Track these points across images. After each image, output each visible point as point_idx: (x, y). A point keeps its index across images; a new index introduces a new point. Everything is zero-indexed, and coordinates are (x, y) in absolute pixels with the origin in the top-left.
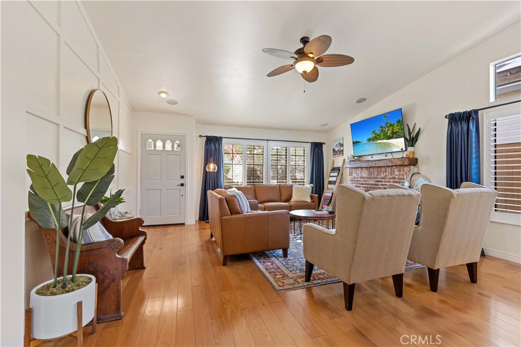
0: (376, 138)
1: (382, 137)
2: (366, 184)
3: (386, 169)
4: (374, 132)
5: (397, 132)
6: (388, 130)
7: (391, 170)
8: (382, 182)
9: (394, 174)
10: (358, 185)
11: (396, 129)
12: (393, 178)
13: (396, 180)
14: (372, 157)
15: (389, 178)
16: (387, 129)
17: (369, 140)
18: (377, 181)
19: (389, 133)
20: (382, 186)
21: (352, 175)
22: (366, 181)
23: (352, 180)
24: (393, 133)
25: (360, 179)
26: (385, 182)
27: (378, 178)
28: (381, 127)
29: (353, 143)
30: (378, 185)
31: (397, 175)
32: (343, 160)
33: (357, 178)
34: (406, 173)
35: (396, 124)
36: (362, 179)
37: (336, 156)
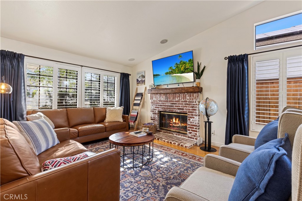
0: (172, 72)
1: (177, 72)
2: (164, 106)
3: (179, 95)
4: (171, 68)
5: (188, 68)
6: (182, 66)
7: (183, 95)
8: (176, 104)
9: (186, 98)
10: (158, 106)
11: (188, 66)
12: (184, 101)
13: (187, 103)
14: (168, 86)
15: (182, 102)
16: (180, 66)
17: (167, 73)
18: (172, 104)
19: (182, 69)
20: (176, 107)
21: (152, 99)
22: (163, 104)
23: (153, 103)
24: (185, 69)
25: (158, 102)
26: (179, 104)
27: (173, 101)
28: (177, 64)
29: (154, 75)
30: (173, 106)
31: (188, 99)
32: (145, 88)
33: (157, 101)
34: (195, 97)
35: (188, 62)
36: (161, 102)
37: (139, 84)
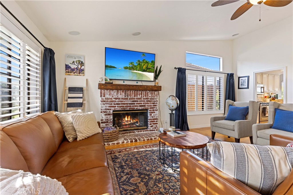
0: (132, 68)
1: (138, 69)
2: (122, 104)
3: (142, 92)
4: (131, 63)
5: (150, 68)
6: (144, 65)
7: (146, 93)
8: (138, 101)
9: (148, 95)
10: (113, 105)
11: (150, 66)
12: (146, 99)
13: (149, 100)
14: (124, 82)
15: (144, 99)
16: (143, 64)
17: (126, 68)
18: (133, 101)
19: (144, 67)
20: (138, 105)
21: (104, 96)
22: (121, 101)
23: (105, 101)
24: (147, 68)
25: (114, 100)
26: (140, 101)
27: (134, 99)
28: (139, 61)
29: (106, 67)
30: (134, 104)
31: (150, 97)
32: (85, 80)
33: (111, 99)
34: (156, 95)
35: (150, 63)
36: (117, 100)
37: (72, 74)
